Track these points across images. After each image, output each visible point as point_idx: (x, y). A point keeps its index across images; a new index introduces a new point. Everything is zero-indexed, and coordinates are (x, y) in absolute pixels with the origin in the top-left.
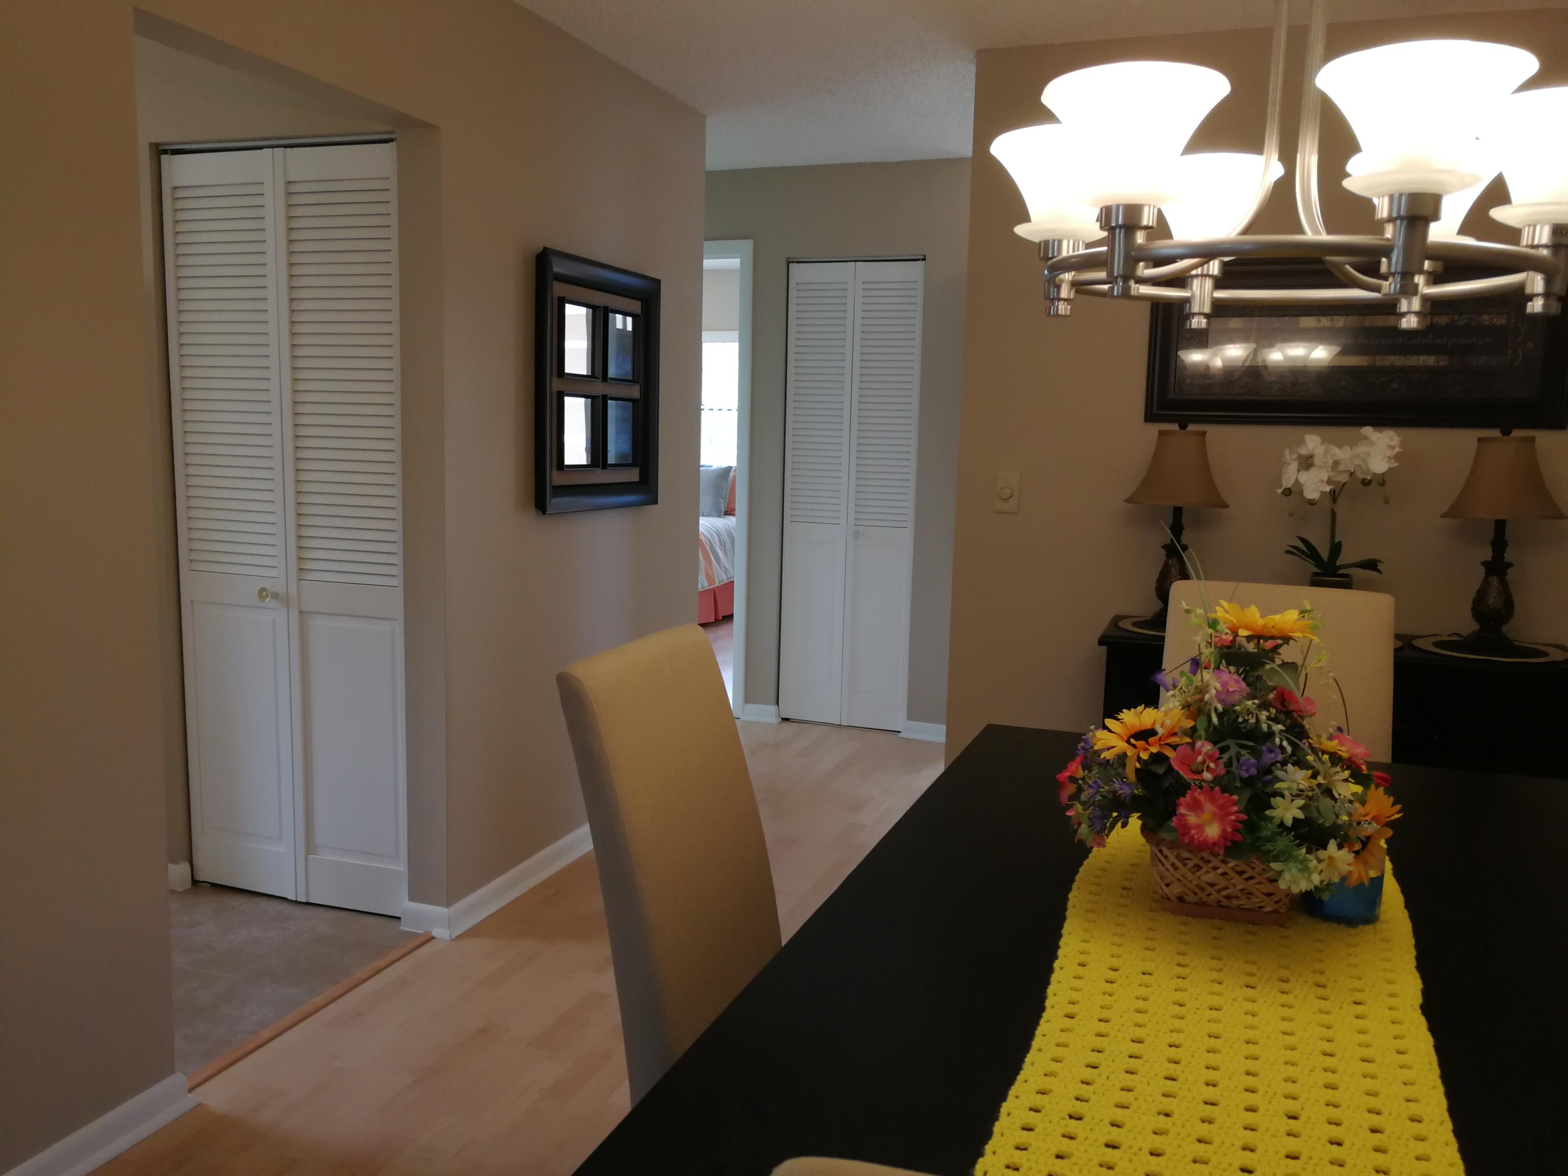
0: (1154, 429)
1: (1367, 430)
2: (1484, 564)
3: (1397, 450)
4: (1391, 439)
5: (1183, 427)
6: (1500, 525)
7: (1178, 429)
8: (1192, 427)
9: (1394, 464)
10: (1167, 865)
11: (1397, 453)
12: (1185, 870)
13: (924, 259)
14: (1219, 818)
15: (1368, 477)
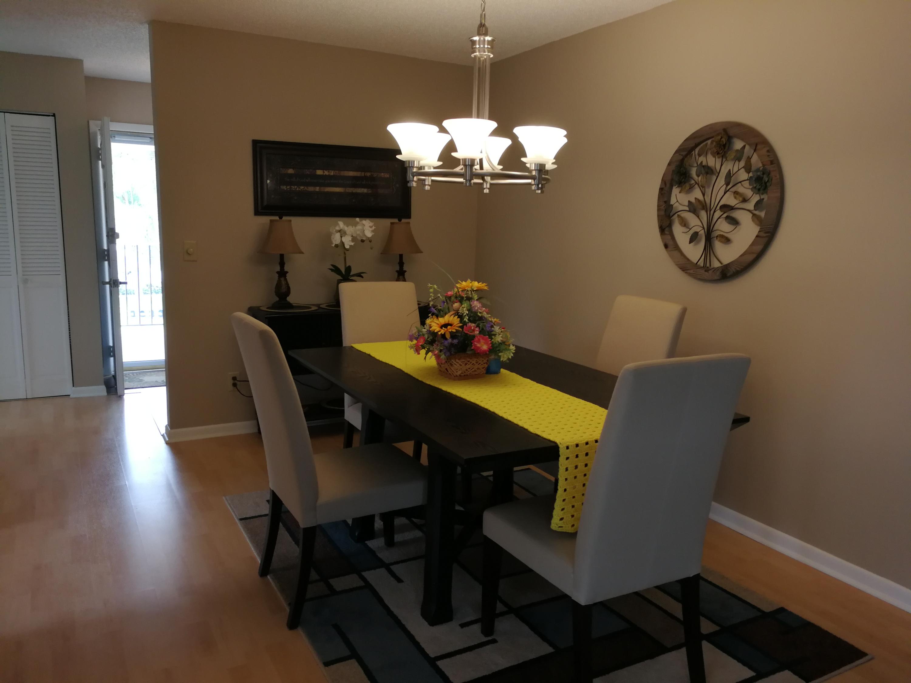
0: (265, 220)
1: (358, 219)
2: (397, 271)
3: (374, 228)
4: (369, 223)
5: (281, 218)
6: (401, 256)
7: (279, 219)
8: (284, 218)
9: (373, 234)
10: (458, 365)
11: (374, 229)
12: (463, 365)
13: (54, 115)
14: (486, 343)
15: (364, 239)
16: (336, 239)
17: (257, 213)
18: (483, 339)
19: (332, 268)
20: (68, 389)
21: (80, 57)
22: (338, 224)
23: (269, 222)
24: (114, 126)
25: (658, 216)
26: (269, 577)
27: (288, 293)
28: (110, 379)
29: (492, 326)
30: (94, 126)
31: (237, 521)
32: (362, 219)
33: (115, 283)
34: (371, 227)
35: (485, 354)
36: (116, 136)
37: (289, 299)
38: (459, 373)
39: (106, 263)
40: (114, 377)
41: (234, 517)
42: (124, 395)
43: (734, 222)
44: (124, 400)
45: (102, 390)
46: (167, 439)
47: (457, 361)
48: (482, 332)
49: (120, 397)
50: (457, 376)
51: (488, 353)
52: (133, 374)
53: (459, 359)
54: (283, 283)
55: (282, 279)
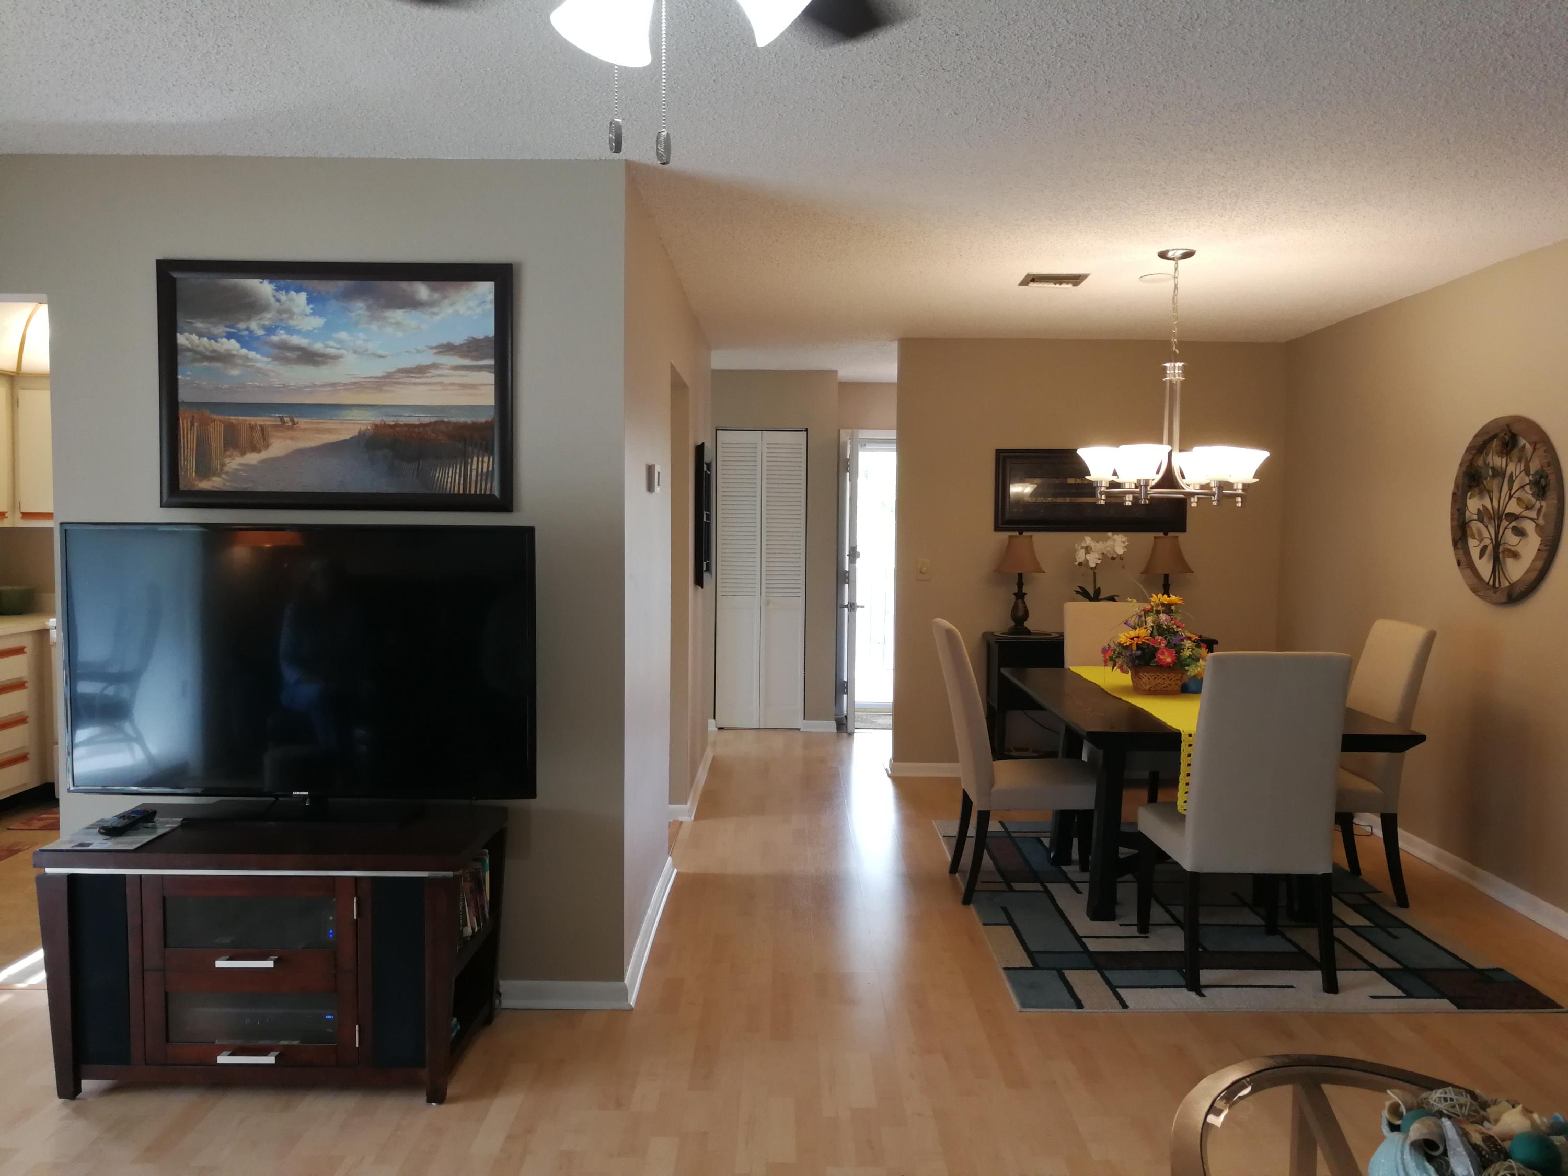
0: (1004, 535)
1: (1110, 534)
3: (1127, 543)
4: (1122, 538)
5: (1021, 534)
6: (1166, 576)
7: (1019, 535)
8: (1025, 534)
9: (1126, 550)
10: (1146, 679)
11: (1128, 545)
12: (1152, 679)
13: (806, 430)
14: (1170, 655)
15: (1115, 556)
16: (1081, 556)
17: (997, 528)
18: (1167, 651)
19: (1080, 590)
20: (799, 722)
21: (834, 368)
22: (1084, 540)
23: (1007, 538)
24: (864, 434)
25: (1452, 527)
26: (957, 874)
27: (1026, 615)
28: (841, 719)
29: (1182, 640)
30: (845, 435)
31: (941, 838)
32: (1114, 533)
33: (852, 607)
34: (1124, 542)
35: (1167, 668)
36: (867, 444)
37: (1026, 624)
38: (1148, 687)
39: (847, 586)
40: (846, 717)
41: (939, 834)
42: (853, 733)
43: (1520, 532)
44: (853, 738)
45: (831, 726)
46: (890, 772)
47: (1146, 674)
48: (1168, 645)
49: (851, 734)
50: (1145, 690)
51: (1172, 665)
52: (866, 715)
53: (1147, 673)
54: (1020, 605)
55: (1020, 601)
